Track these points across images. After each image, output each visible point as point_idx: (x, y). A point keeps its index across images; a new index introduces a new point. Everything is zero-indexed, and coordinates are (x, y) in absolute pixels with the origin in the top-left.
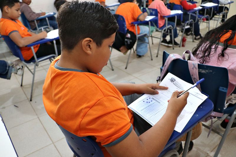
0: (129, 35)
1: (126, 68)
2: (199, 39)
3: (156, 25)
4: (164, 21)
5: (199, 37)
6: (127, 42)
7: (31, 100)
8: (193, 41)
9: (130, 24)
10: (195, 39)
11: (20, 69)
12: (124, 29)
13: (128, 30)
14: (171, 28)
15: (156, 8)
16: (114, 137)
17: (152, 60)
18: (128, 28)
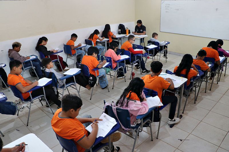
0: (91, 78)
1: (91, 99)
2: (145, 72)
3: (110, 67)
4: (116, 63)
5: (145, 71)
6: (90, 82)
7: (27, 126)
8: (141, 74)
9: (92, 70)
10: (142, 72)
11: (18, 104)
12: (88, 74)
13: (90, 74)
14: (122, 68)
15: (109, 57)
16: (80, 138)
17: (109, 92)
18: (90, 73)
